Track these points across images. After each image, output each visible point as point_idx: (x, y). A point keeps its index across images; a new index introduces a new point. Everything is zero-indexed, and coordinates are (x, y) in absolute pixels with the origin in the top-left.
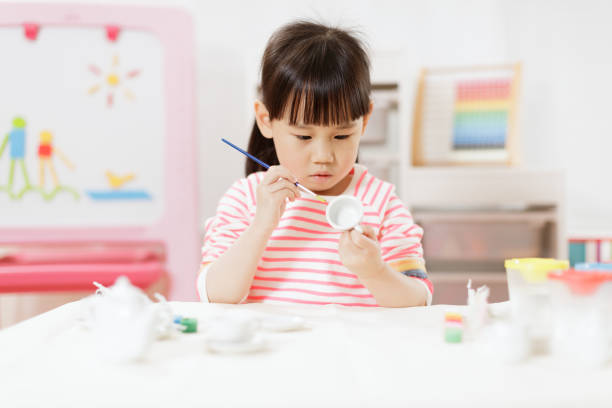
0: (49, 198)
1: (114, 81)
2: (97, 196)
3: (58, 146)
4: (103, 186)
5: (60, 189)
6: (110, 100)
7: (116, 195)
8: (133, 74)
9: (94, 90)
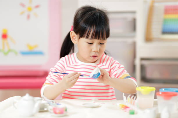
0: (6, 54)
1: (30, 9)
2: (24, 53)
3: (9, 34)
4: (26, 49)
5: (10, 51)
6: (29, 17)
7: (31, 53)
8: (37, 7)
9: (22, 13)
